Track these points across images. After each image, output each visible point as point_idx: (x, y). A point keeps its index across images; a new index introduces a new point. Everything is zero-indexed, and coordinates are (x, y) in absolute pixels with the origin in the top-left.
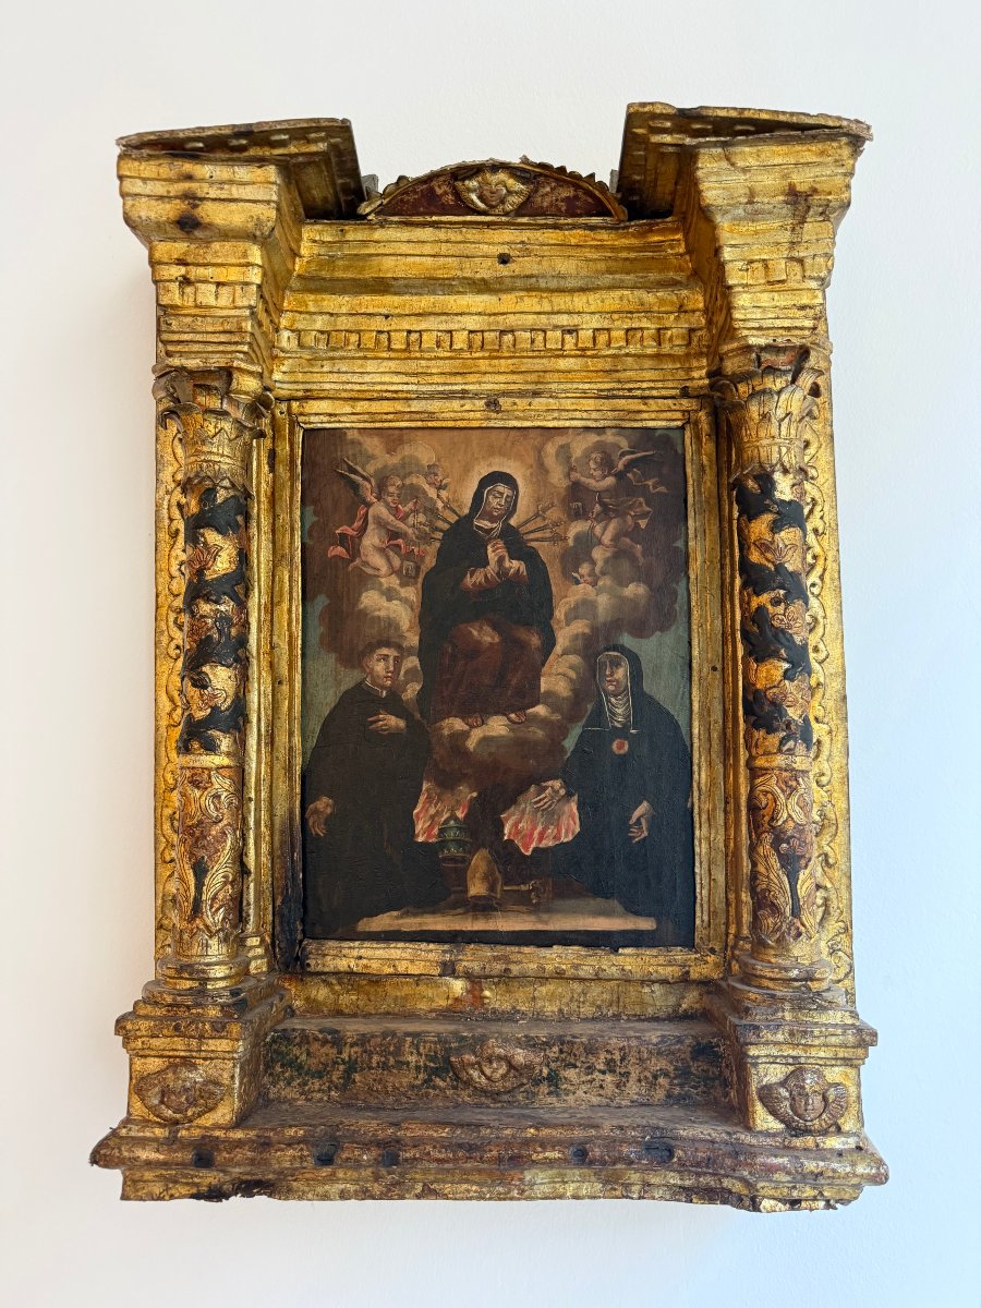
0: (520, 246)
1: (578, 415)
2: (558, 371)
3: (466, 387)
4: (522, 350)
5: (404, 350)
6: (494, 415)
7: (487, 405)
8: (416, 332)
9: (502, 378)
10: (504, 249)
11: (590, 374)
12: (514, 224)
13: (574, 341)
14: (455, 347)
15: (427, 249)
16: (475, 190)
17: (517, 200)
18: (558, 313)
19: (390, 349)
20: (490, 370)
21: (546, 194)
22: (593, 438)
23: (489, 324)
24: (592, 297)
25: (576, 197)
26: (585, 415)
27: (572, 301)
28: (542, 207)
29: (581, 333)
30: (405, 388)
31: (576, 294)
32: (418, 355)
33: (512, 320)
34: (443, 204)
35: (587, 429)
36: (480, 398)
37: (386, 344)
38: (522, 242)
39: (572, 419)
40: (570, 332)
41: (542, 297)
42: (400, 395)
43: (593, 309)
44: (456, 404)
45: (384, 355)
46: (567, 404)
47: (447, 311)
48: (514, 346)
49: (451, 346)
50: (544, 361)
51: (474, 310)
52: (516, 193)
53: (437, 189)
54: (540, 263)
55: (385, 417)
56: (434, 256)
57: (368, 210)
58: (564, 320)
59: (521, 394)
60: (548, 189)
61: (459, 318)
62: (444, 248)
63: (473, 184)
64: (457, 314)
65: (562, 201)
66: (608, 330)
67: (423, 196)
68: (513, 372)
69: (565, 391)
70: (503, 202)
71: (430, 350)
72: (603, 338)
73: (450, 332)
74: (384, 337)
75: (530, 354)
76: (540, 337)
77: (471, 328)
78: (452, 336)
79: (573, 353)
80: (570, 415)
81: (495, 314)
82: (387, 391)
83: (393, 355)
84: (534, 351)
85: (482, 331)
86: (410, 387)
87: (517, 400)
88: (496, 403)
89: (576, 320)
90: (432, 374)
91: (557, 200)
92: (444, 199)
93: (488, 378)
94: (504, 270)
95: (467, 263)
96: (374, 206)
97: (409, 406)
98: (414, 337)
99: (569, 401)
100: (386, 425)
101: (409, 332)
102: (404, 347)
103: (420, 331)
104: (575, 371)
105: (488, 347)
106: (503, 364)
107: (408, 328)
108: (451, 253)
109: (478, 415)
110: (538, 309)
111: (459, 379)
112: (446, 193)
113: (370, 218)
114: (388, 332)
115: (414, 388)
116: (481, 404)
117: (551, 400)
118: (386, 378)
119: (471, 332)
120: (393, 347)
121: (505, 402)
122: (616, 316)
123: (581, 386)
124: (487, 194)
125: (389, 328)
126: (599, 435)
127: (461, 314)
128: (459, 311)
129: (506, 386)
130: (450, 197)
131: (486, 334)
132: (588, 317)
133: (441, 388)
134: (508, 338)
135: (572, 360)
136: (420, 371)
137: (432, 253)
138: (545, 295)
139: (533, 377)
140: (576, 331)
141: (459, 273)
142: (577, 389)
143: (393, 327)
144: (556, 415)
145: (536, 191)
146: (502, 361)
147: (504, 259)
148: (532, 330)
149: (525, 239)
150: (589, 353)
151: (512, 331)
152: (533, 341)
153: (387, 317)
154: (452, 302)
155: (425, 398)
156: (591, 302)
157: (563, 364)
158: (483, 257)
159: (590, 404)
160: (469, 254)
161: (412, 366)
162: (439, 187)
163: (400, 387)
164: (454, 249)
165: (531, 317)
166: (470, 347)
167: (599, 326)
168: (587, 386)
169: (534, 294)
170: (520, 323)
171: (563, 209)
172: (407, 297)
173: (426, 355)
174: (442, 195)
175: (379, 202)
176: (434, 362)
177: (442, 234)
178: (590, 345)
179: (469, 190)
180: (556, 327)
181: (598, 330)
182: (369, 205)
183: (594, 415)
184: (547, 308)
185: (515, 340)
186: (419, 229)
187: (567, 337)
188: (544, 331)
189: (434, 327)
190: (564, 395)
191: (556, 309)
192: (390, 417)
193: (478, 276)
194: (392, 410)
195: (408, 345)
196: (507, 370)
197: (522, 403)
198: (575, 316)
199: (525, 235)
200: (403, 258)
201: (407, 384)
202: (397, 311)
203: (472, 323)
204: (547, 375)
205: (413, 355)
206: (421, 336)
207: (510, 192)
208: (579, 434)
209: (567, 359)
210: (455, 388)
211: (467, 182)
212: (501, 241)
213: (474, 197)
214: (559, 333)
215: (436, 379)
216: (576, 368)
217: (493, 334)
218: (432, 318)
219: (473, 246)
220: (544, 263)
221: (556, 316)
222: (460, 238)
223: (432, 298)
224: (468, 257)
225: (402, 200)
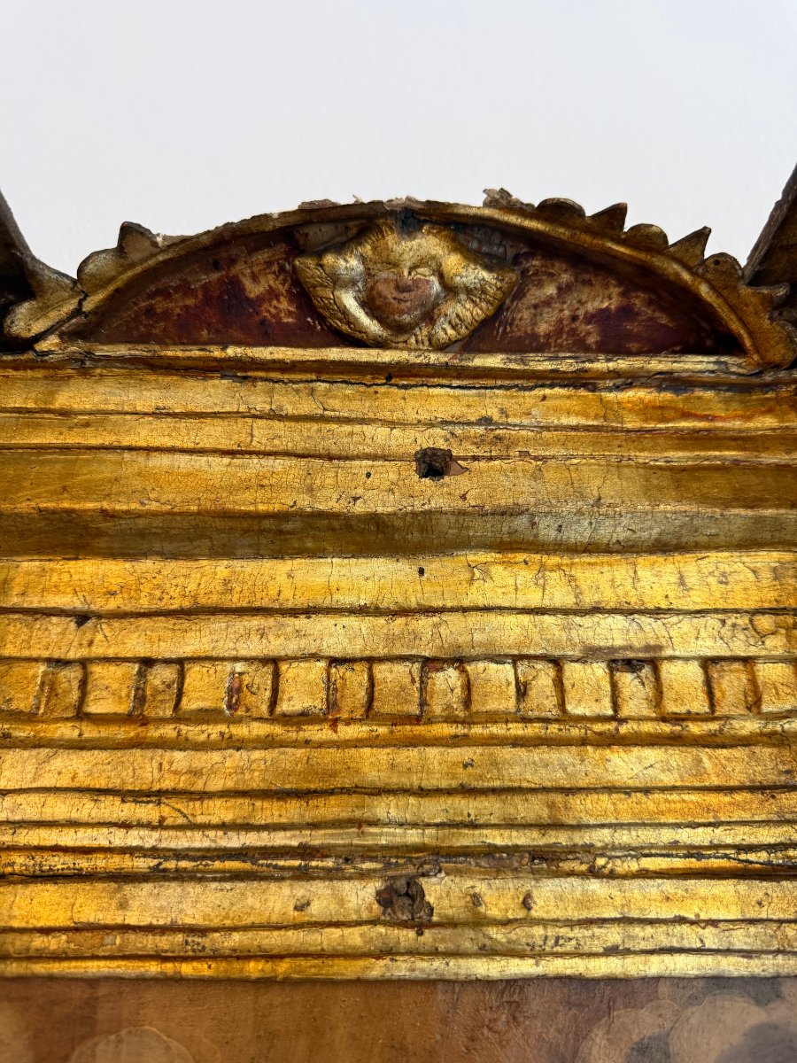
0: (480, 430)
1: (690, 936)
2: (611, 789)
3: (317, 838)
4: (493, 717)
5: (127, 719)
6: (407, 936)
7: (385, 899)
8: (167, 662)
9: (434, 809)
10: (436, 439)
11: (713, 799)
12: (461, 373)
13: (649, 691)
14: (285, 707)
15: (212, 435)
16: (353, 283)
17: (468, 311)
18: (596, 610)
19: (81, 715)
20: (395, 780)
21: (548, 302)
22: (745, 1016)
23: (391, 639)
24: (689, 565)
25: (626, 312)
26: (711, 938)
27: (636, 578)
28: (535, 336)
29: (667, 670)
30: (119, 838)
31: (644, 561)
32: (168, 731)
33: (455, 630)
34: (263, 322)
35: (718, 982)
36: (363, 876)
37: (75, 695)
38: (486, 421)
39: (671, 951)
40: (631, 665)
41: (543, 567)
42: (100, 862)
43: (696, 600)
44: (277, 899)
45: (67, 731)
46: (648, 898)
47: (266, 603)
48: (467, 702)
49: (274, 702)
50: (567, 755)
51: (346, 599)
52: (469, 291)
53: (248, 283)
54: (537, 475)
55: (39, 942)
56: (231, 453)
57: (38, 327)
58: (613, 632)
59: (496, 861)
60: (551, 290)
61: (301, 622)
62: (262, 435)
63: (349, 264)
64: (294, 612)
65: (589, 319)
66: (747, 661)
67: (207, 300)
68: (466, 791)
69: (639, 852)
70: (429, 317)
71: (206, 716)
72: (731, 683)
73: (274, 662)
74: (71, 676)
75: (517, 730)
76: (543, 679)
77: (336, 651)
78: (276, 675)
79: (648, 727)
80: (661, 936)
81: (404, 612)
82: (56, 849)
83: (90, 732)
84: (525, 720)
85: (371, 660)
86: (134, 838)
87: (481, 887)
88: (414, 895)
89: (649, 631)
90: (203, 795)
91: (574, 318)
92: (268, 310)
93: (385, 808)
94: (435, 496)
95: (327, 475)
96: (54, 316)
97: (123, 906)
98: (161, 676)
99: (654, 888)
100: (40, 968)
101: (147, 663)
102: (123, 708)
103: (181, 662)
104: (664, 789)
105: (386, 709)
106: (436, 763)
107: (143, 651)
108: (279, 445)
109: (354, 937)
110: (534, 598)
111: (293, 810)
112: (272, 294)
113: (43, 346)
114: (84, 663)
115: (150, 839)
116: (360, 895)
117: (594, 885)
118: (59, 808)
119: (334, 661)
120: (93, 708)
121: (441, 892)
122: (765, 622)
123: (685, 836)
124: (388, 292)
125: (83, 652)
126: (761, 1001)
127: (309, 611)
128: (301, 601)
129: (442, 832)
130: (284, 305)
131: (381, 671)
132: (686, 624)
133: (235, 841)
134: (449, 678)
135: (652, 755)
136: (168, 784)
137: (224, 444)
138: (554, 560)
139: (533, 808)
140: (654, 664)
141: (305, 502)
142: (675, 845)
143: (97, 650)
144: (614, 935)
145: (519, 294)
146: (432, 752)
147: (434, 465)
148: (516, 659)
149: (494, 414)
150: (695, 729)
151: (460, 661)
152: (522, 691)
153: (82, 618)
154: (282, 579)
155: (180, 876)
156: (692, 580)
157: (625, 765)
158: (375, 457)
159: (723, 899)
160: (334, 450)
161: (145, 769)
162: (255, 278)
163: (101, 838)
164: (288, 436)
165: (511, 620)
166: (332, 704)
167: (719, 650)
168: (701, 836)
169: (521, 557)
170: (478, 637)
171: (591, 340)
172: (147, 565)
173: (194, 732)
174: (260, 300)
175: (71, 306)
176: (216, 756)
177: (258, 399)
178: (700, 705)
179: (336, 281)
180: (590, 654)
181: (715, 660)
182: (44, 310)
183: (740, 939)
184: (560, 596)
185: (468, 686)
186: (190, 383)
187: (627, 679)
188: (557, 662)
189: (226, 647)
190: (634, 866)
191: (589, 599)
192: (54, 943)
193: (359, 508)
194: (61, 919)
195: (141, 699)
196: (444, 784)
197: (498, 897)
198: (645, 620)
199: (492, 403)
200: (140, 458)
201: (126, 825)
202: (112, 604)
203: (336, 636)
204: (576, 802)
205: (154, 733)
206: (182, 675)
207: (450, 290)
208: (694, 1000)
209: (636, 751)
210: (280, 839)
211: (329, 259)
212: (424, 416)
213: (349, 301)
214: (599, 670)
215: (220, 811)
216: (668, 779)
217: (401, 669)
218: (219, 624)
219: (347, 428)
220: (549, 475)
221: (587, 621)
222: (308, 407)
223: (222, 568)
224: (330, 458)
225: (150, 311)
